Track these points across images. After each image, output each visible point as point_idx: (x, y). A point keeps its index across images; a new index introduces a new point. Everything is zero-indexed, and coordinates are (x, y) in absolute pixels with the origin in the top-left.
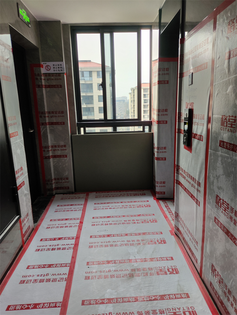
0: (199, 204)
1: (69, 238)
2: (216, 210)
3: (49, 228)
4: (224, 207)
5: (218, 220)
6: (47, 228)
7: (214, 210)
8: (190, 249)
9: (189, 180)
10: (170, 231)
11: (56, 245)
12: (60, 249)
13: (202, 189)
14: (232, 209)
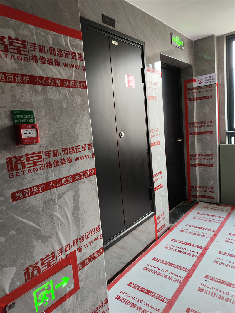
1: (197, 246)
3: (183, 231)
6: (181, 231)
11: (183, 249)
12: (185, 253)
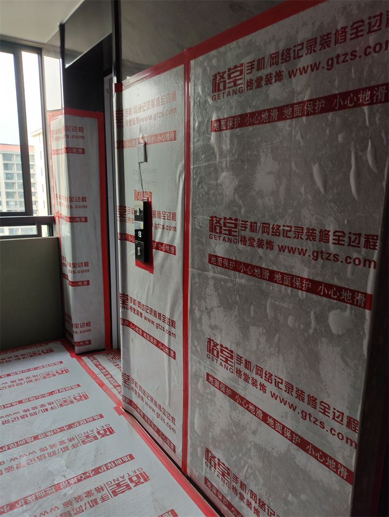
0: (175, 355)
2: (208, 362)
4: (225, 356)
5: (214, 378)
7: (205, 362)
8: (158, 431)
9: (151, 317)
10: (114, 408)
13: (179, 330)
14: (240, 358)
